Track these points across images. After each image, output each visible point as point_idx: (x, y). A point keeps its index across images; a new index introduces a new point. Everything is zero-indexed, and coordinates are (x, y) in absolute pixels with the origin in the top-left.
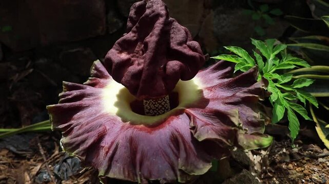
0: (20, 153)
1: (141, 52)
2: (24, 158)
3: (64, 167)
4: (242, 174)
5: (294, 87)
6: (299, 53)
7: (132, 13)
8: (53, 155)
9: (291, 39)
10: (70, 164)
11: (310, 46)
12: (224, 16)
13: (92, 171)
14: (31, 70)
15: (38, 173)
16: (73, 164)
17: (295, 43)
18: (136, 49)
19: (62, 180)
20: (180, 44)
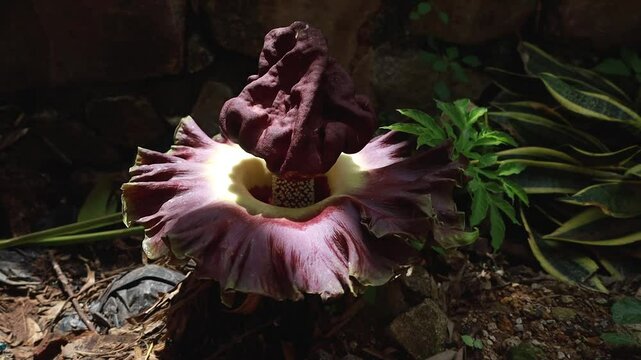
0: (14, 283)
1: (283, 106)
2: (23, 293)
3: (113, 304)
4: (424, 304)
5: (501, 174)
6: (505, 127)
7: (269, 44)
8: (85, 287)
9: (493, 103)
10: (125, 298)
11: (522, 117)
12: (392, 59)
13: (169, 310)
14: (25, 130)
15: (59, 317)
16: (131, 298)
17: (500, 111)
18: (276, 101)
19: (109, 328)
20: (346, 97)
